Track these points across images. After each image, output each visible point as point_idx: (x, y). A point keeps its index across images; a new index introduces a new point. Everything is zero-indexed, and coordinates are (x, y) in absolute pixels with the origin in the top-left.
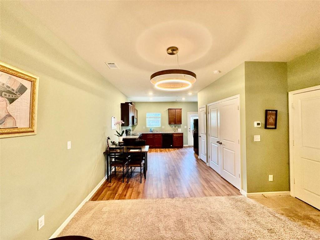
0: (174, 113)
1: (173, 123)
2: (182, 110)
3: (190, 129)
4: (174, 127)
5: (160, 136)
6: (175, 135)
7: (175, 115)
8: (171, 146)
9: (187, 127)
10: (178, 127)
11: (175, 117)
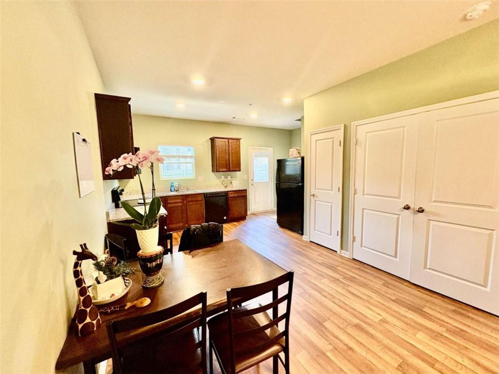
0: (227, 148)
1: (224, 170)
2: (241, 140)
3: (252, 180)
4: (223, 177)
5: (200, 199)
6: (231, 196)
7: (227, 151)
8: (225, 218)
9: (248, 177)
10: (231, 177)
11: (227, 157)
